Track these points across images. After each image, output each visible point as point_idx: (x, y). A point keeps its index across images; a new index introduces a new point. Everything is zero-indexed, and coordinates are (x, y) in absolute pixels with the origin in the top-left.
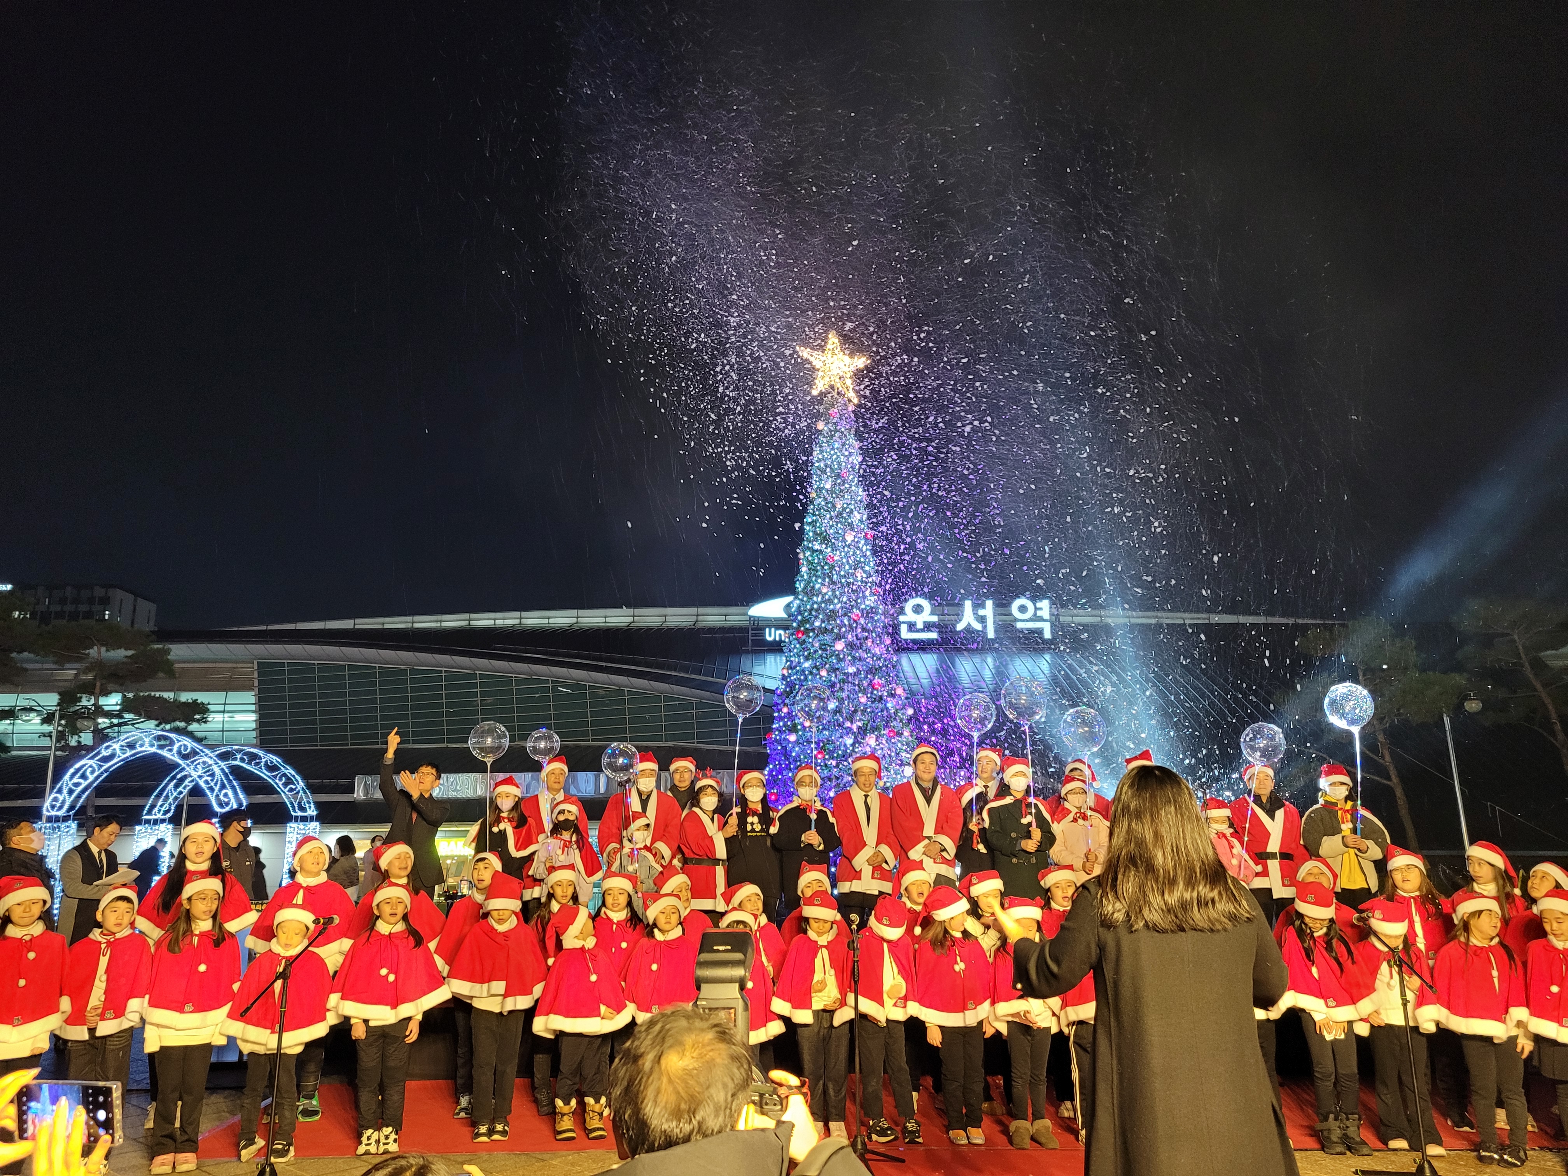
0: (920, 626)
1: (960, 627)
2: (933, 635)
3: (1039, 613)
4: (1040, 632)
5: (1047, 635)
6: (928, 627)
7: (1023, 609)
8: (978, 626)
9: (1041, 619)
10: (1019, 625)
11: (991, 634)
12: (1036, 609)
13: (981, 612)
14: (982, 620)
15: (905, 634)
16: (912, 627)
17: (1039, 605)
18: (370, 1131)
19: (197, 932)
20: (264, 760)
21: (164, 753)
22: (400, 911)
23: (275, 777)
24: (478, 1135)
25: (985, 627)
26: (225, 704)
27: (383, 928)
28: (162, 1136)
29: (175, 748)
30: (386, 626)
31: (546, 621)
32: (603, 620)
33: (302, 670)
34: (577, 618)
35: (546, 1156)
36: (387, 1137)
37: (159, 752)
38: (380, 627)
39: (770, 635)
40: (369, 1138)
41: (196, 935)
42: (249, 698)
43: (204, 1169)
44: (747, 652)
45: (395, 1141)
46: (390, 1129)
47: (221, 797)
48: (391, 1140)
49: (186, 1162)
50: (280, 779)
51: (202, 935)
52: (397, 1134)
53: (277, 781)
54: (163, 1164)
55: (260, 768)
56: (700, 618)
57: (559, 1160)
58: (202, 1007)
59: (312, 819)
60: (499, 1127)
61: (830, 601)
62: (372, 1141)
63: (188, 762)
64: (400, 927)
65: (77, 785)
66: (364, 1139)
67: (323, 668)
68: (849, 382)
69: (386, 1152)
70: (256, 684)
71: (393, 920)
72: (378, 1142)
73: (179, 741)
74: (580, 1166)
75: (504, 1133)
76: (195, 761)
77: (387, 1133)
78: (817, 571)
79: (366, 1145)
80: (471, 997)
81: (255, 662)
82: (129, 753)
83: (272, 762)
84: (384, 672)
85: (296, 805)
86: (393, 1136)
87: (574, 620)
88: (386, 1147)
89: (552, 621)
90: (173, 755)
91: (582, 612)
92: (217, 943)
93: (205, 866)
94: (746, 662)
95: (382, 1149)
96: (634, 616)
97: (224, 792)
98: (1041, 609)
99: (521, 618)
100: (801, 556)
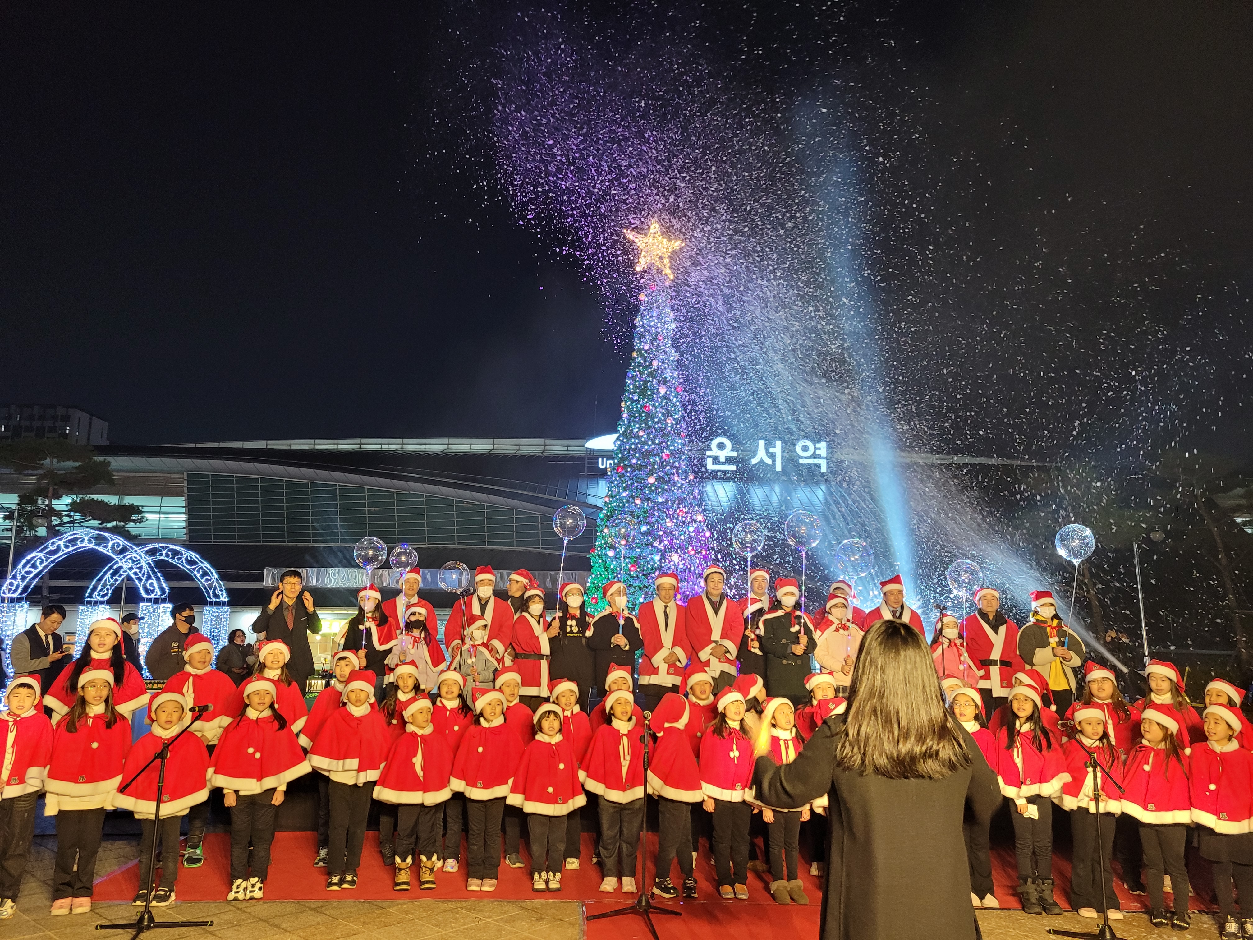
0: (722, 459)
1: (754, 461)
2: (733, 468)
3: (818, 452)
4: (818, 466)
5: (824, 469)
6: (729, 460)
7: (805, 449)
8: (769, 461)
9: (819, 457)
10: (801, 461)
11: (779, 468)
12: (816, 449)
13: (771, 450)
14: (772, 456)
15: (711, 466)
16: (716, 460)
17: (818, 445)
18: (240, 881)
19: (92, 715)
20: (185, 556)
21: (101, 549)
22: (268, 701)
23: (194, 569)
24: (331, 884)
25: (774, 461)
26: (160, 506)
27: (252, 714)
28: (60, 884)
29: (110, 545)
30: (293, 447)
31: (423, 447)
32: (468, 447)
33: (223, 481)
34: (448, 444)
35: (385, 904)
36: (253, 886)
37: (97, 548)
38: (288, 447)
39: (602, 464)
40: (238, 887)
41: (91, 717)
42: (180, 502)
43: (97, 911)
44: (584, 477)
45: (260, 889)
46: (256, 879)
47: (148, 586)
48: (256, 889)
49: (81, 906)
50: (198, 572)
51: (96, 717)
52: (262, 883)
53: (196, 573)
54: (61, 907)
55: (182, 562)
56: (547, 448)
57: (395, 908)
58: (92, 778)
59: (224, 604)
60: (349, 878)
61: (645, 443)
62: (241, 889)
63: (122, 556)
64: (267, 713)
65: (28, 573)
66: (234, 887)
67: (240, 480)
68: (666, 261)
69: (252, 898)
70: (186, 491)
71: (261, 708)
72: (245, 889)
73: (112, 540)
74: (412, 914)
75: (352, 882)
76: (126, 556)
77: (253, 883)
78: (635, 417)
79: (236, 892)
80: (329, 771)
81: (185, 474)
82: (71, 549)
83: (191, 558)
84: (290, 485)
85: (211, 593)
86: (259, 885)
87: (446, 446)
88: (252, 894)
89: (427, 447)
90: (108, 551)
91: (452, 440)
92: (109, 726)
93: (107, 655)
94: (582, 486)
95: (248, 895)
96: (494, 445)
97: (150, 581)
98: (819, 449)
99: (402, 444)
100: (623, 404)
